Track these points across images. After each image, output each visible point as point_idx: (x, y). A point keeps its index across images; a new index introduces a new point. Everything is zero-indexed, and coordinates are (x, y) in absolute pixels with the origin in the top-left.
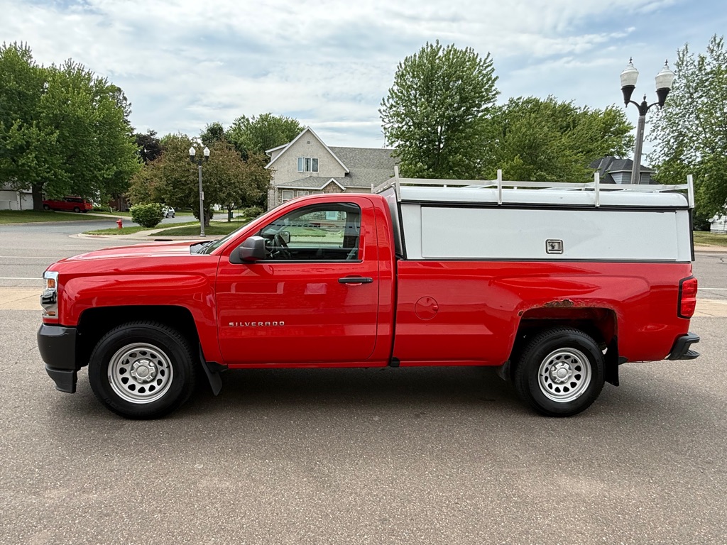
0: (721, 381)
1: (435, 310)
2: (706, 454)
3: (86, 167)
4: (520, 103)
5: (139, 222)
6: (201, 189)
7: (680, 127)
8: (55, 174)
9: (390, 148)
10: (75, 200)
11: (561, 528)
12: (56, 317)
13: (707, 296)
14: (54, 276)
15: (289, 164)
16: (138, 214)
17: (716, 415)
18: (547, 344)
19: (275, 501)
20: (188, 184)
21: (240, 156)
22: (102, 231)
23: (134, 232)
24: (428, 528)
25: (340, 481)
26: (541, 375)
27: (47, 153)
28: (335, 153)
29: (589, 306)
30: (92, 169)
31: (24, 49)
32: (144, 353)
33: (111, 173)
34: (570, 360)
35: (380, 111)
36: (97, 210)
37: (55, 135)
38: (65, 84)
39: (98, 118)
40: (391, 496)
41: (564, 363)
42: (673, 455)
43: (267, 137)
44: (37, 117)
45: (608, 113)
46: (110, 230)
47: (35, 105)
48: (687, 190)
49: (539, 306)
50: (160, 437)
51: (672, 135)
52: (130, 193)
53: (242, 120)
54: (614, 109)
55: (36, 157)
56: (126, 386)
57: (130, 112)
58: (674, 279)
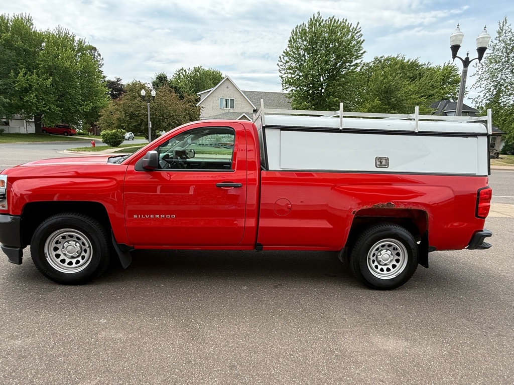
0: (511, 266)
1: (289, 208)
2: (490, 321)
3: (71, 104)
4: (382, 61)
5: (107, 143)
6: (149, 119)
7: (498, 78)
8: (50, 109)
9: (285, 91)
10: (65, 127)
11: (368, 377)
12: (6, 208)
13: (510, 202)
14: (4, 178)
15: (213, 103)
16: (106, 137)
17: (502, 291)
18: (375, 235)
19: (154, 349)
20: (140, 116)
21: (178, 97)
22: (80, 148)
23: (103, 150)
24: (264, 374)
25: (206, 335)
26: (369, 259)
27: (44, 93)
28: (247, 96)
29: (406, 208)
30: (75, 105)
31: (27, 18)
32: (71, 236)
33: (89, 108)
34: (392, 247)
35: (278, 65)
36: (80, 134)
37: (50, 80)
38: (56, 43)
39: (80, 69)
40: (242, 347)
41: (387, 250)
42: (465, 322)
43: (199, 84)
44: (37, 67)
45: (445, 69)
46: (86, 148)
47: (35, 58)
48: (487, 121)
49: (369, 207)
50: (80, 298)
51: (493, 84)
52: (100, 122)
53: (181, 71)
54: (450, 65)
55: (36, 96)
56: (58, 260)
57: (103, 64)
58: (474, 189)
